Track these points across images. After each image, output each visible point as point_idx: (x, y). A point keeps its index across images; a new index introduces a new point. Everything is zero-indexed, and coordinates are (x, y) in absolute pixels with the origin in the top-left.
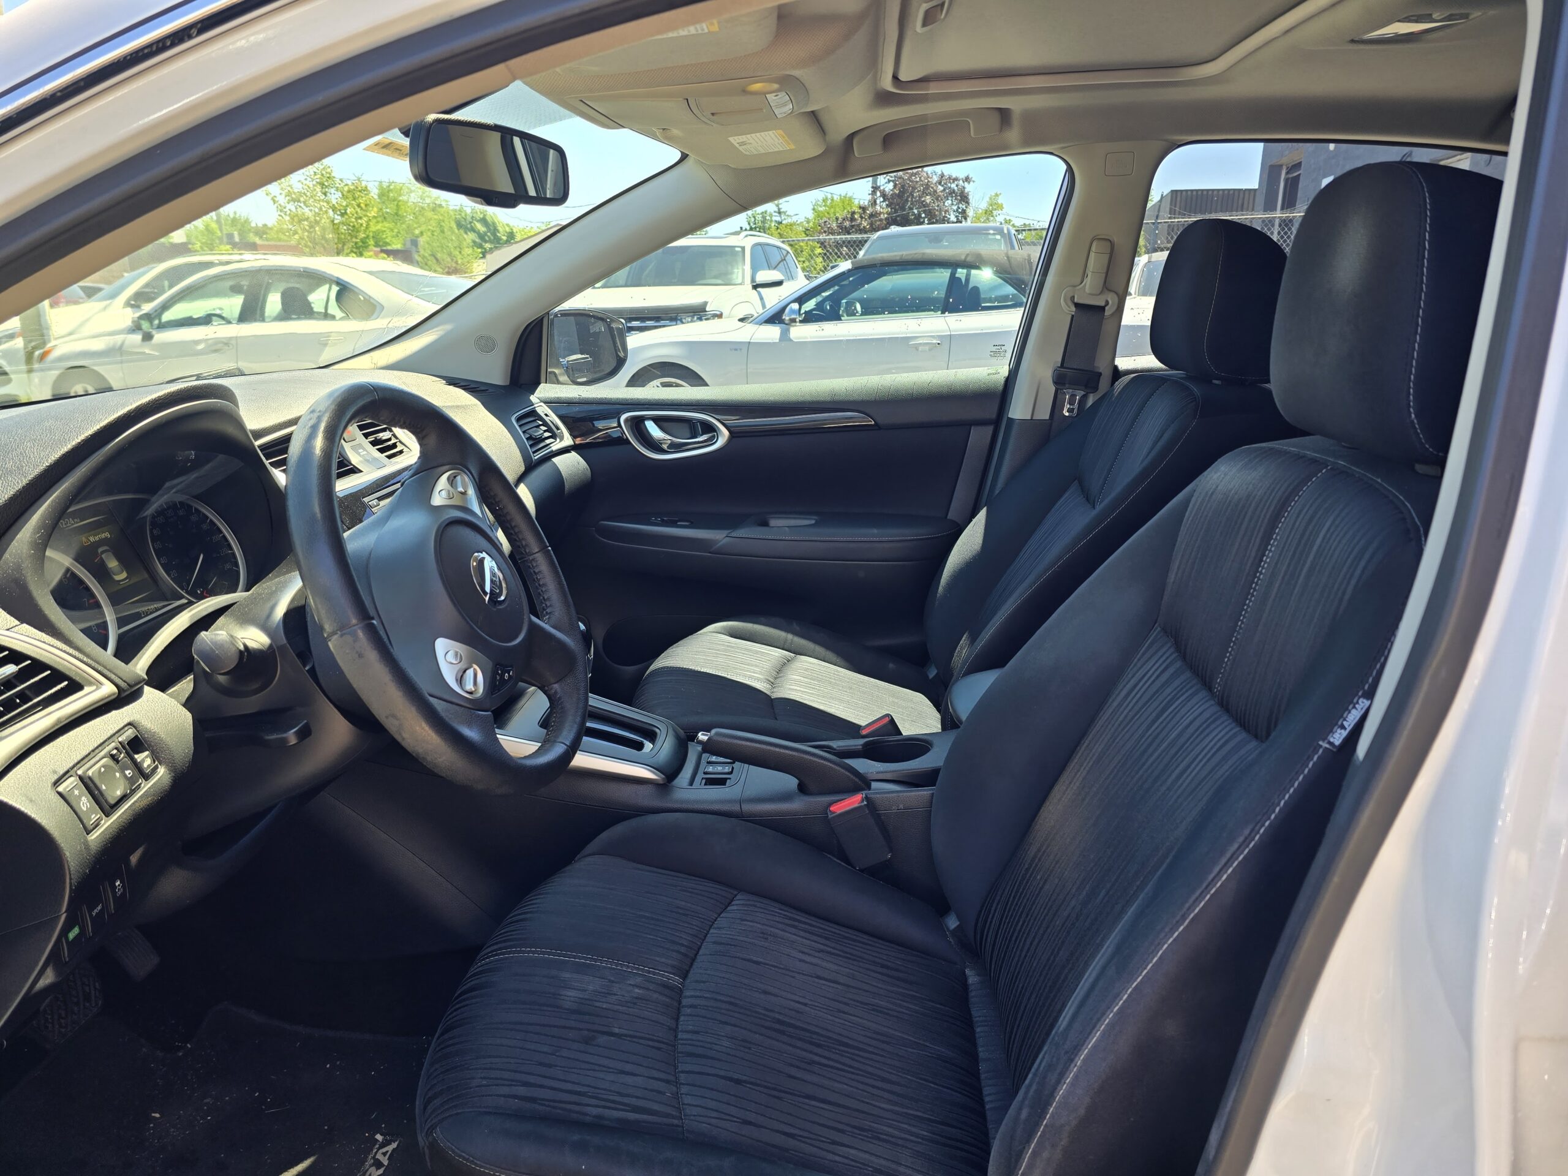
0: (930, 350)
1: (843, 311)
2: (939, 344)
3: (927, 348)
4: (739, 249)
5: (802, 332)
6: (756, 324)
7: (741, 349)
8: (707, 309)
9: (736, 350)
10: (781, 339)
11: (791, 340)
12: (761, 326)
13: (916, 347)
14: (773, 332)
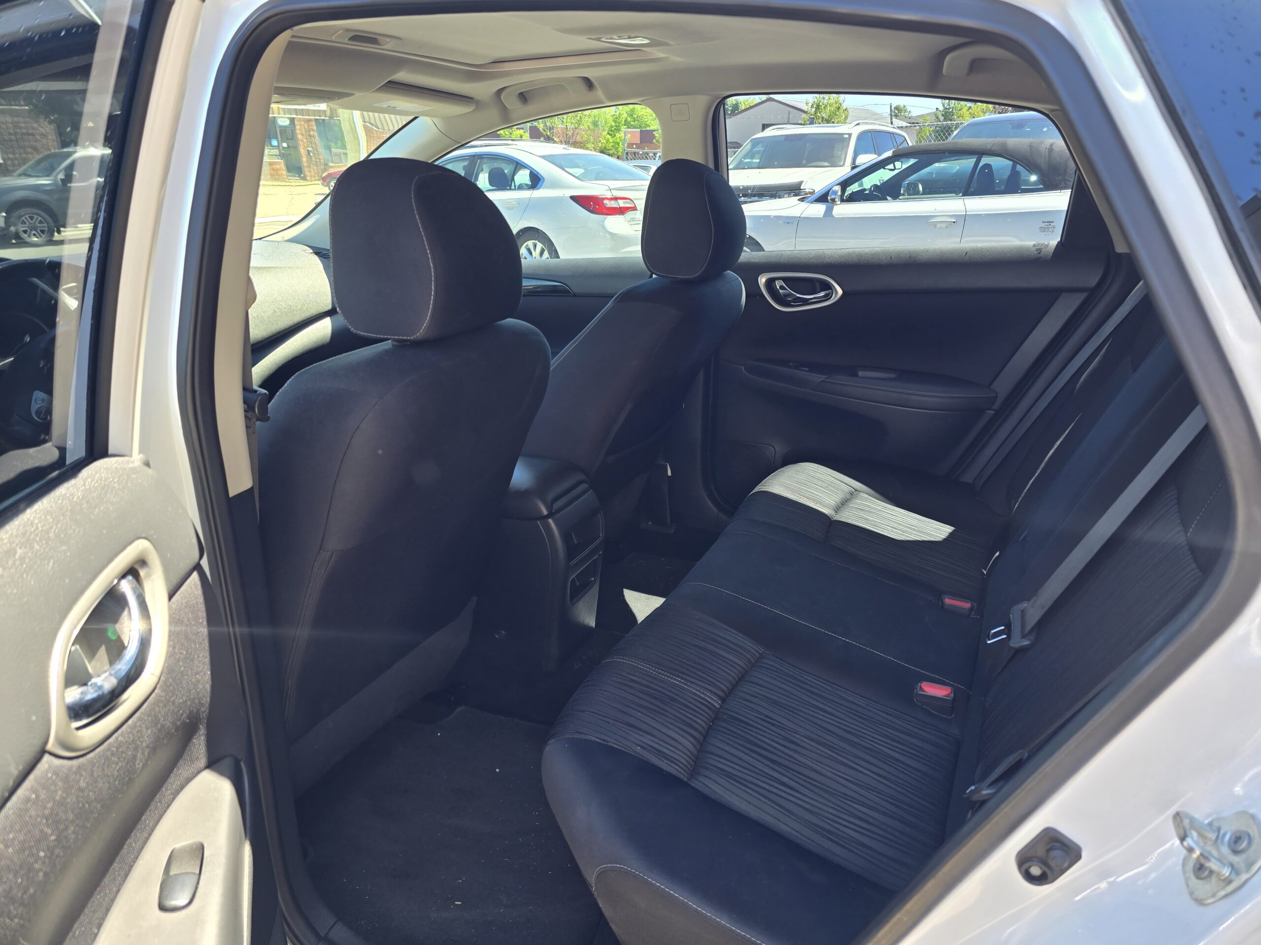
0: (946, 228)
1: (904, 191)
2: (954, 222)
3: (944, 225)
4: (847, 136)
5: (842, 210)
6: (808, 202)
7: (792, 223)
8: (802, 188)
9: (788, 223)
10: (824, 216)
11: (833, 216)
12: (812, 205)
13: (935, 224)
14: (819, 209)
